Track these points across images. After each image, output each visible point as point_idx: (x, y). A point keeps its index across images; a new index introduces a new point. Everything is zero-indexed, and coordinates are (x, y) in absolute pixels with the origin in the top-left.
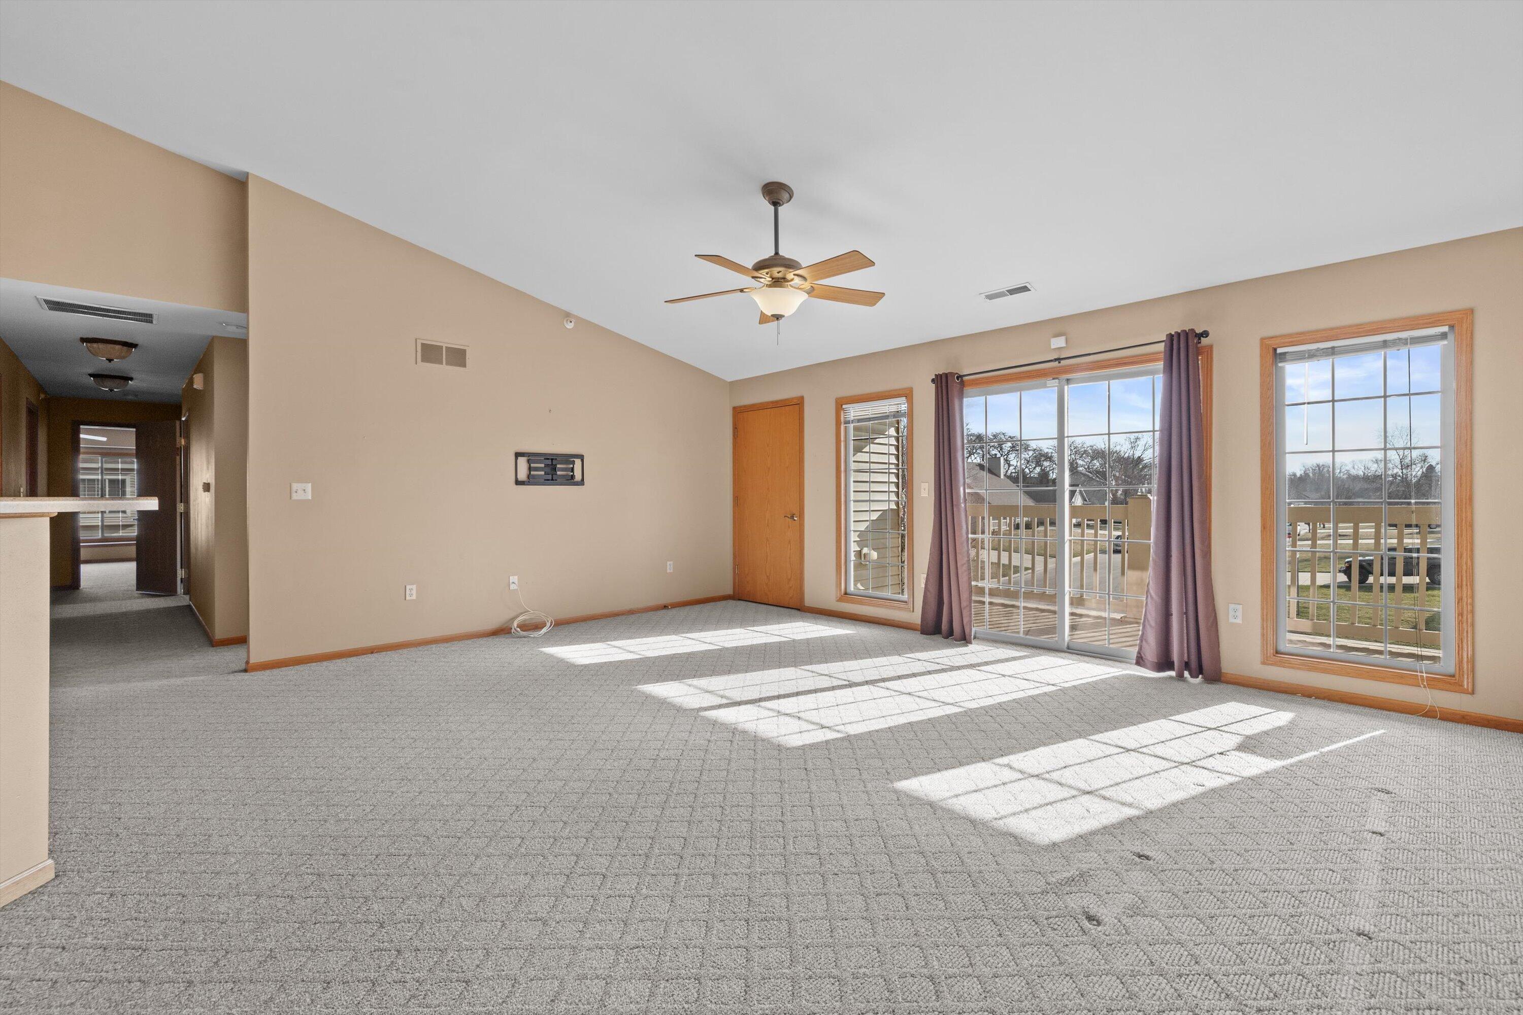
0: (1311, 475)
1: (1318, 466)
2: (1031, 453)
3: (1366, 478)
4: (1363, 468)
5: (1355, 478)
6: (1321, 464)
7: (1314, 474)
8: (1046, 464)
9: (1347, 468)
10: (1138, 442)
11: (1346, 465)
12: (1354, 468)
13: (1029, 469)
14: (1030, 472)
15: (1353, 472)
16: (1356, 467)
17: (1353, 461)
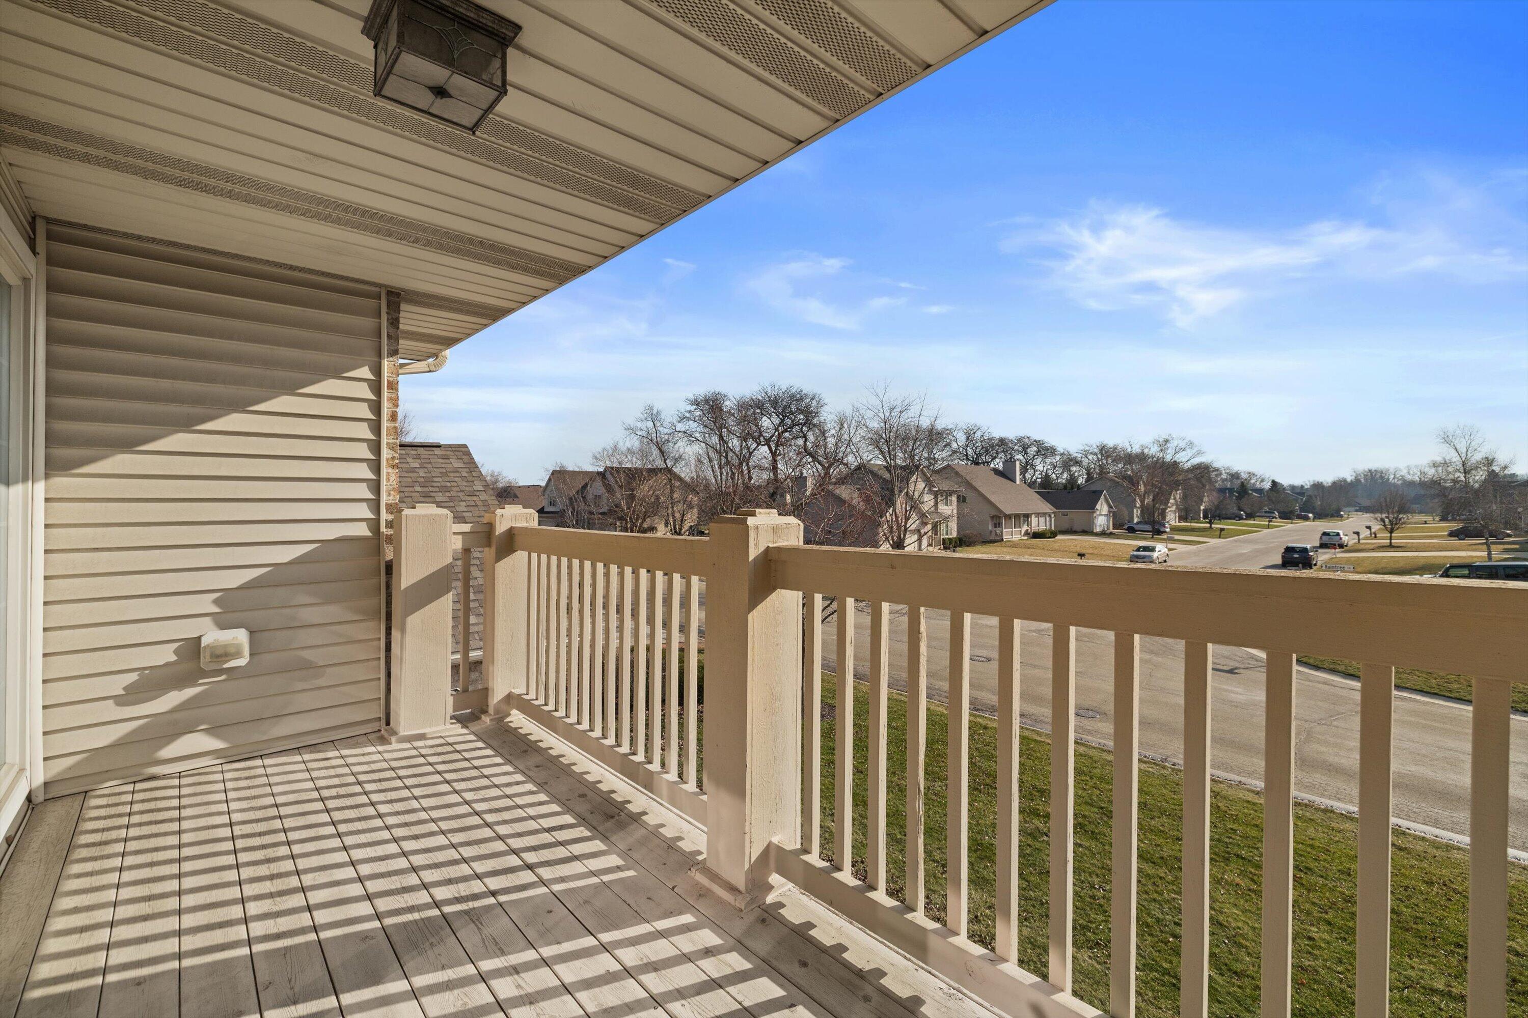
0: (1363, 480)
1: (1370, 471)
2: (1058, 458)
3: (1422, 484)
4: (1419, 473)
5: (1411, 484)
6: (1373, 469)
7: (1366, 480)
8: (1074, 469)
9: (1402, 474)
10: (1168, 445)
11: (1400, 470)
12: (1409, 473)
13: (1056, 474)
14: (1058, 478)
15: (1409, 478)
16: (1411, 472)
17: (1408, 466)
